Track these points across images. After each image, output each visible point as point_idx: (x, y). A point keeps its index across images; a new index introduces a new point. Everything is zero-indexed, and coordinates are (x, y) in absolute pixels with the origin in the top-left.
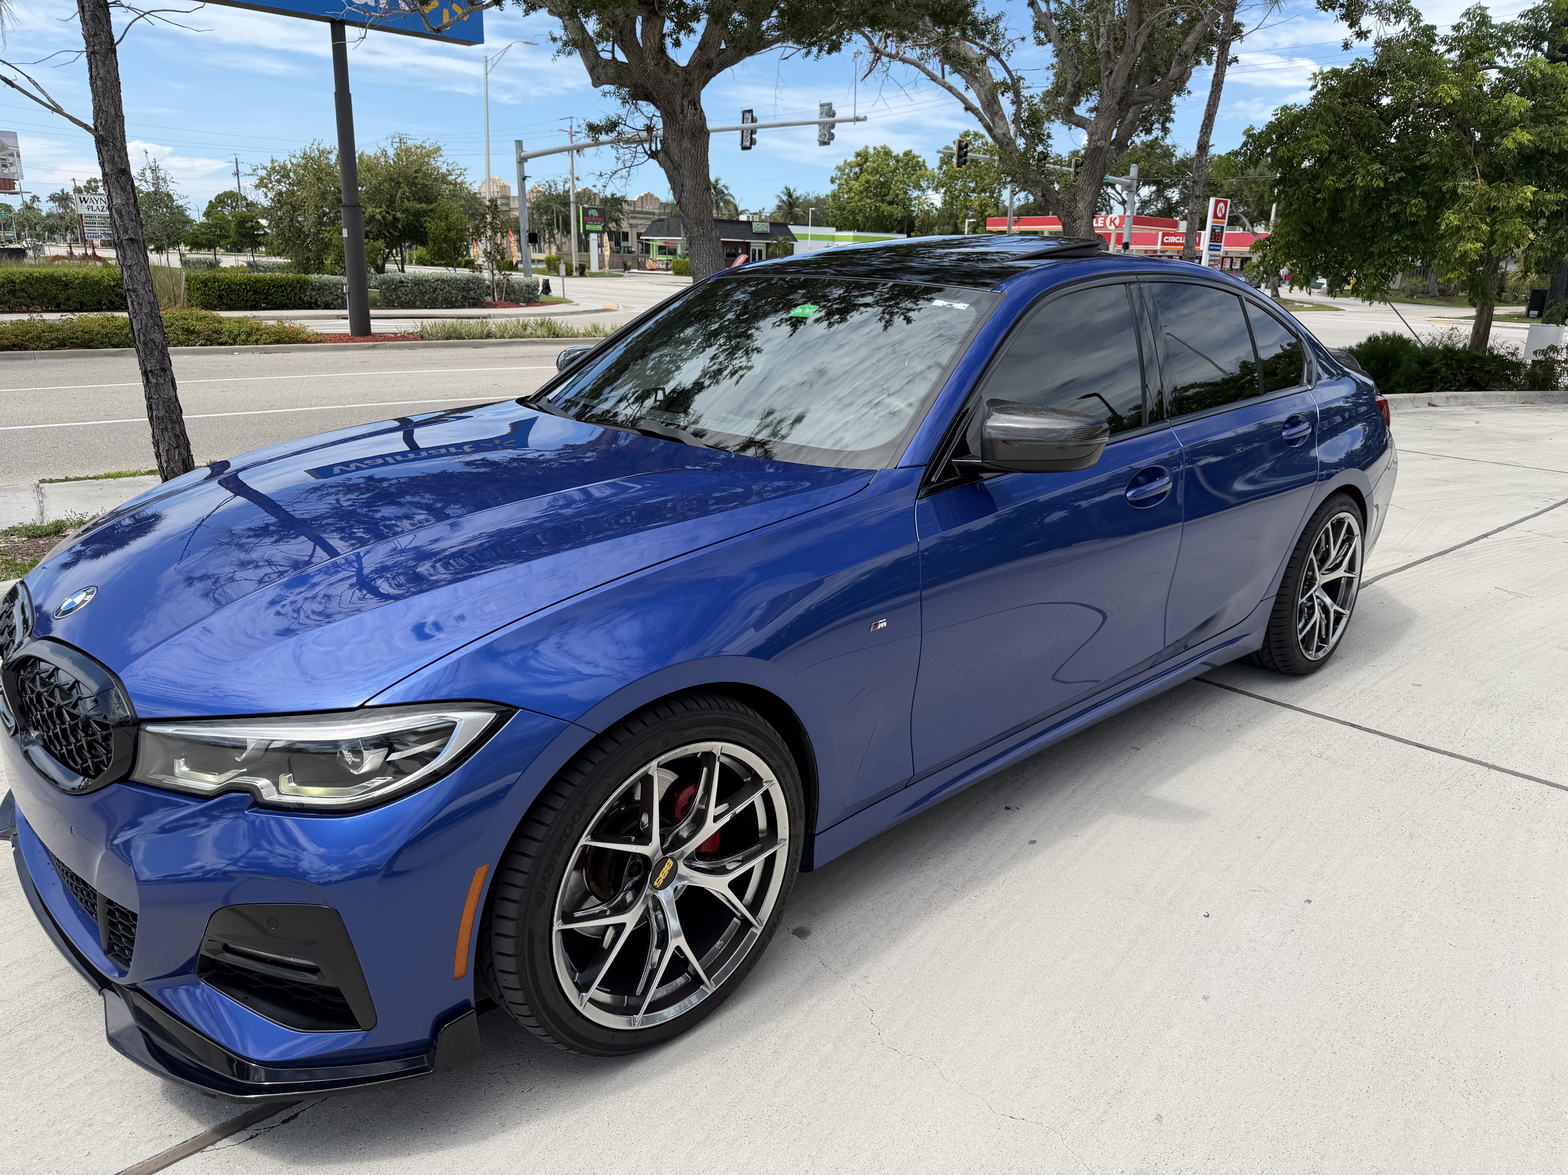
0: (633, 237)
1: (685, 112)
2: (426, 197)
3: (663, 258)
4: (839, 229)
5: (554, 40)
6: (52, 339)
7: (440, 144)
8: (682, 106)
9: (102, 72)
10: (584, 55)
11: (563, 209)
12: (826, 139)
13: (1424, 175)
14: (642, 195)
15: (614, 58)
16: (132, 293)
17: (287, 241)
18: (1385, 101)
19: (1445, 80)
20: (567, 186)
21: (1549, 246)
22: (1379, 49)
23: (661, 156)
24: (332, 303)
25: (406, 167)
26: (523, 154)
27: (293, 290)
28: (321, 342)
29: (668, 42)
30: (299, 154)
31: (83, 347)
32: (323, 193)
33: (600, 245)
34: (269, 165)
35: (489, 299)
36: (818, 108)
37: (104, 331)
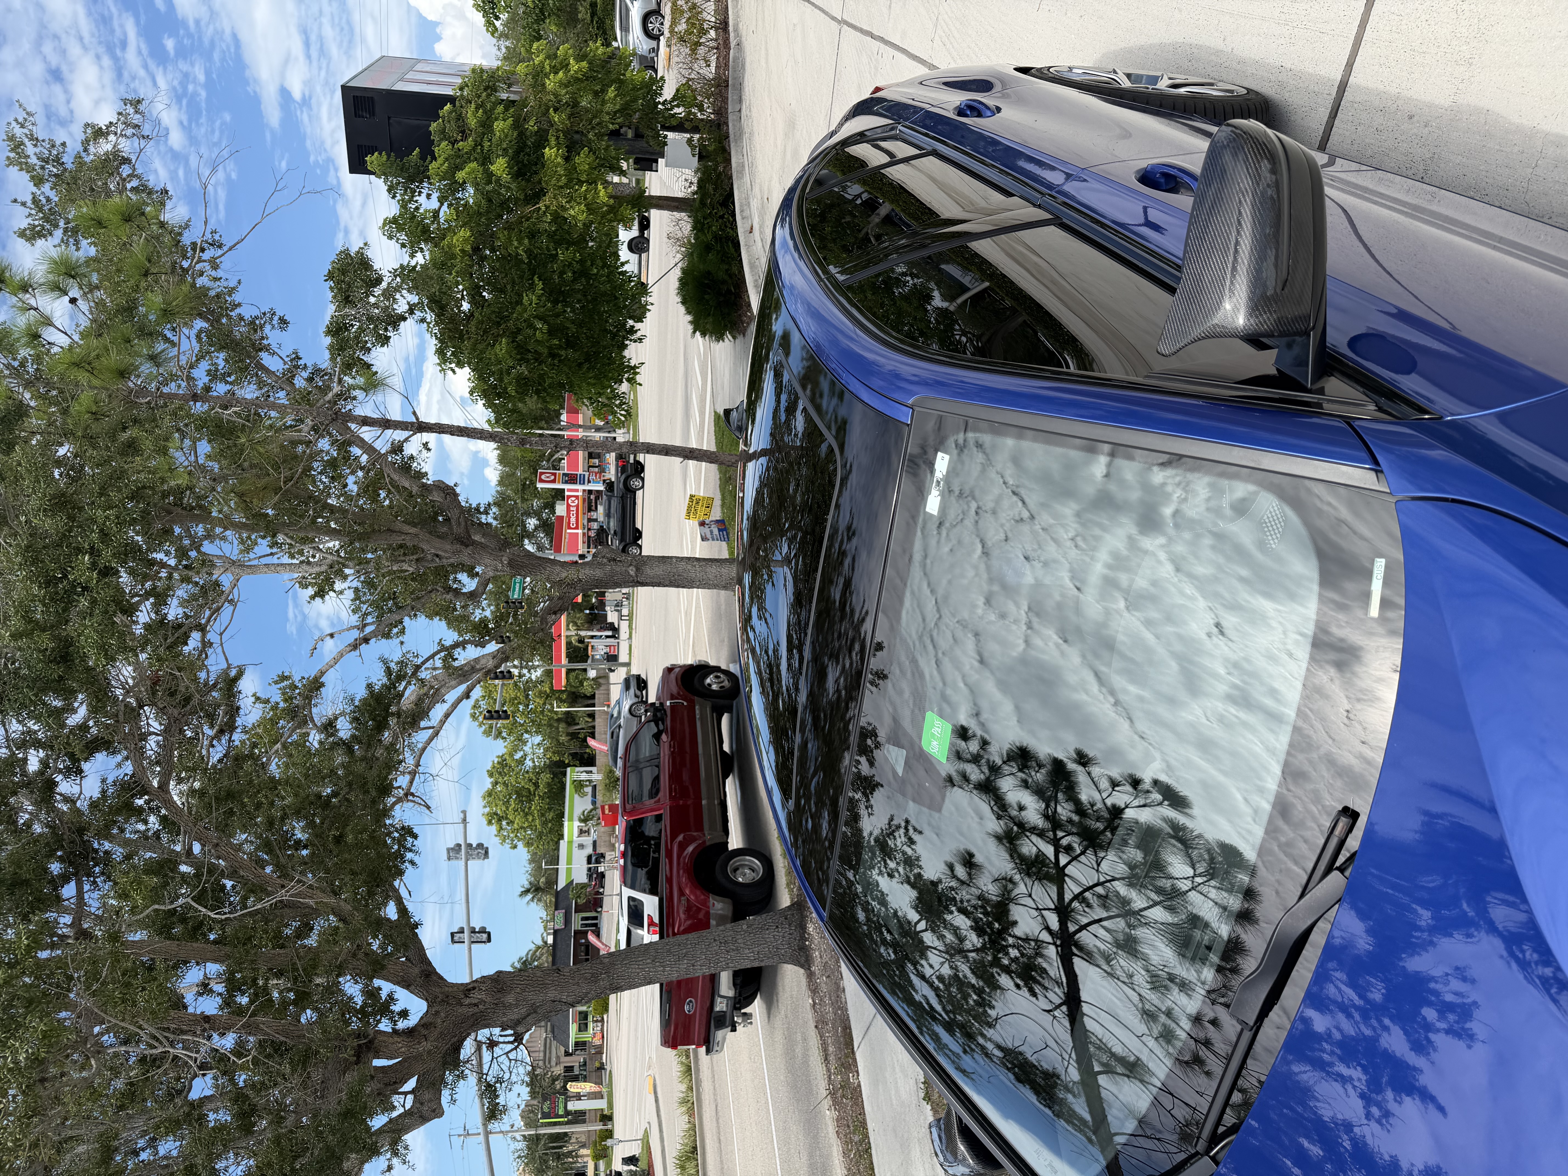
0: (570, 1061)
1: (476, 1001)
3: (591, 1025)
4: (561, 837)
8: (470, 1005)
10: (408, 1129)
11: (543, 1143)
12: (482, 851)
15: (413, 1092)
18: (466, 306)
20: (519, 1138)
23: (520, 1029)
29: (401, 1025)
33: (578, 1097)
36: (451, 862)
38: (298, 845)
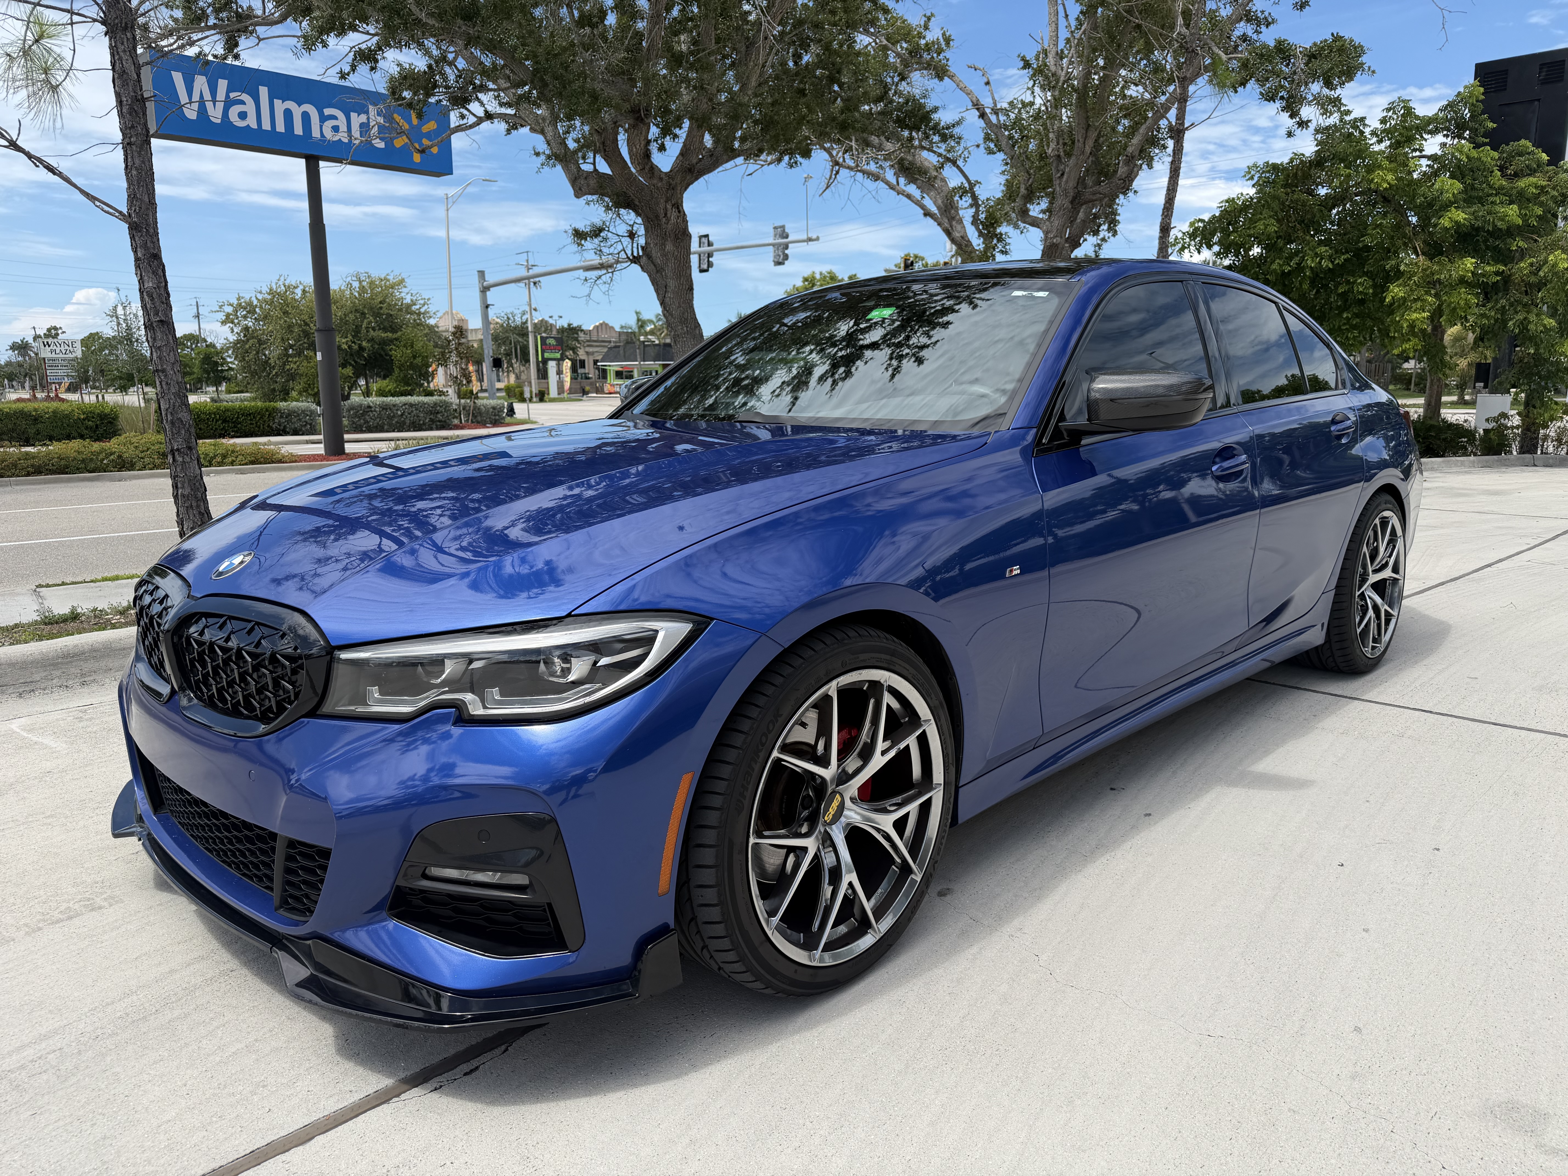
0: (589, 365)
1: (669, 215)
2: (391, 326)
3: (620, 382)
5: (537, 154)
6: (28, 467)
7: (404, 276)
8: (666, 209)
9: (137, 162)
10: (566, 169)
11: (520, 339)
12: (781, 260)
13: (1368, 256)
14: (597, 324)
15: (595, 170)
16: (160, 374)
17: (253, 374)
18: (1323, 191)
19: (1380, 167)
20: (524, 318)
21: (1493, 314)
22: (1319, 136)
23: (644, 260)
24: (301, 430)
25: (371, 298)
26: (485, 284)
27: (261, 418)
28: (296, 461)
29: (654, 147)
30: (265, 289)
31: (59, 473)
32: (289, 327)
33: (559, 372)
34: (236, 302)
35: (456, 421)
36: (772, 230)
37: (80, 457)
38: (797, 57)
